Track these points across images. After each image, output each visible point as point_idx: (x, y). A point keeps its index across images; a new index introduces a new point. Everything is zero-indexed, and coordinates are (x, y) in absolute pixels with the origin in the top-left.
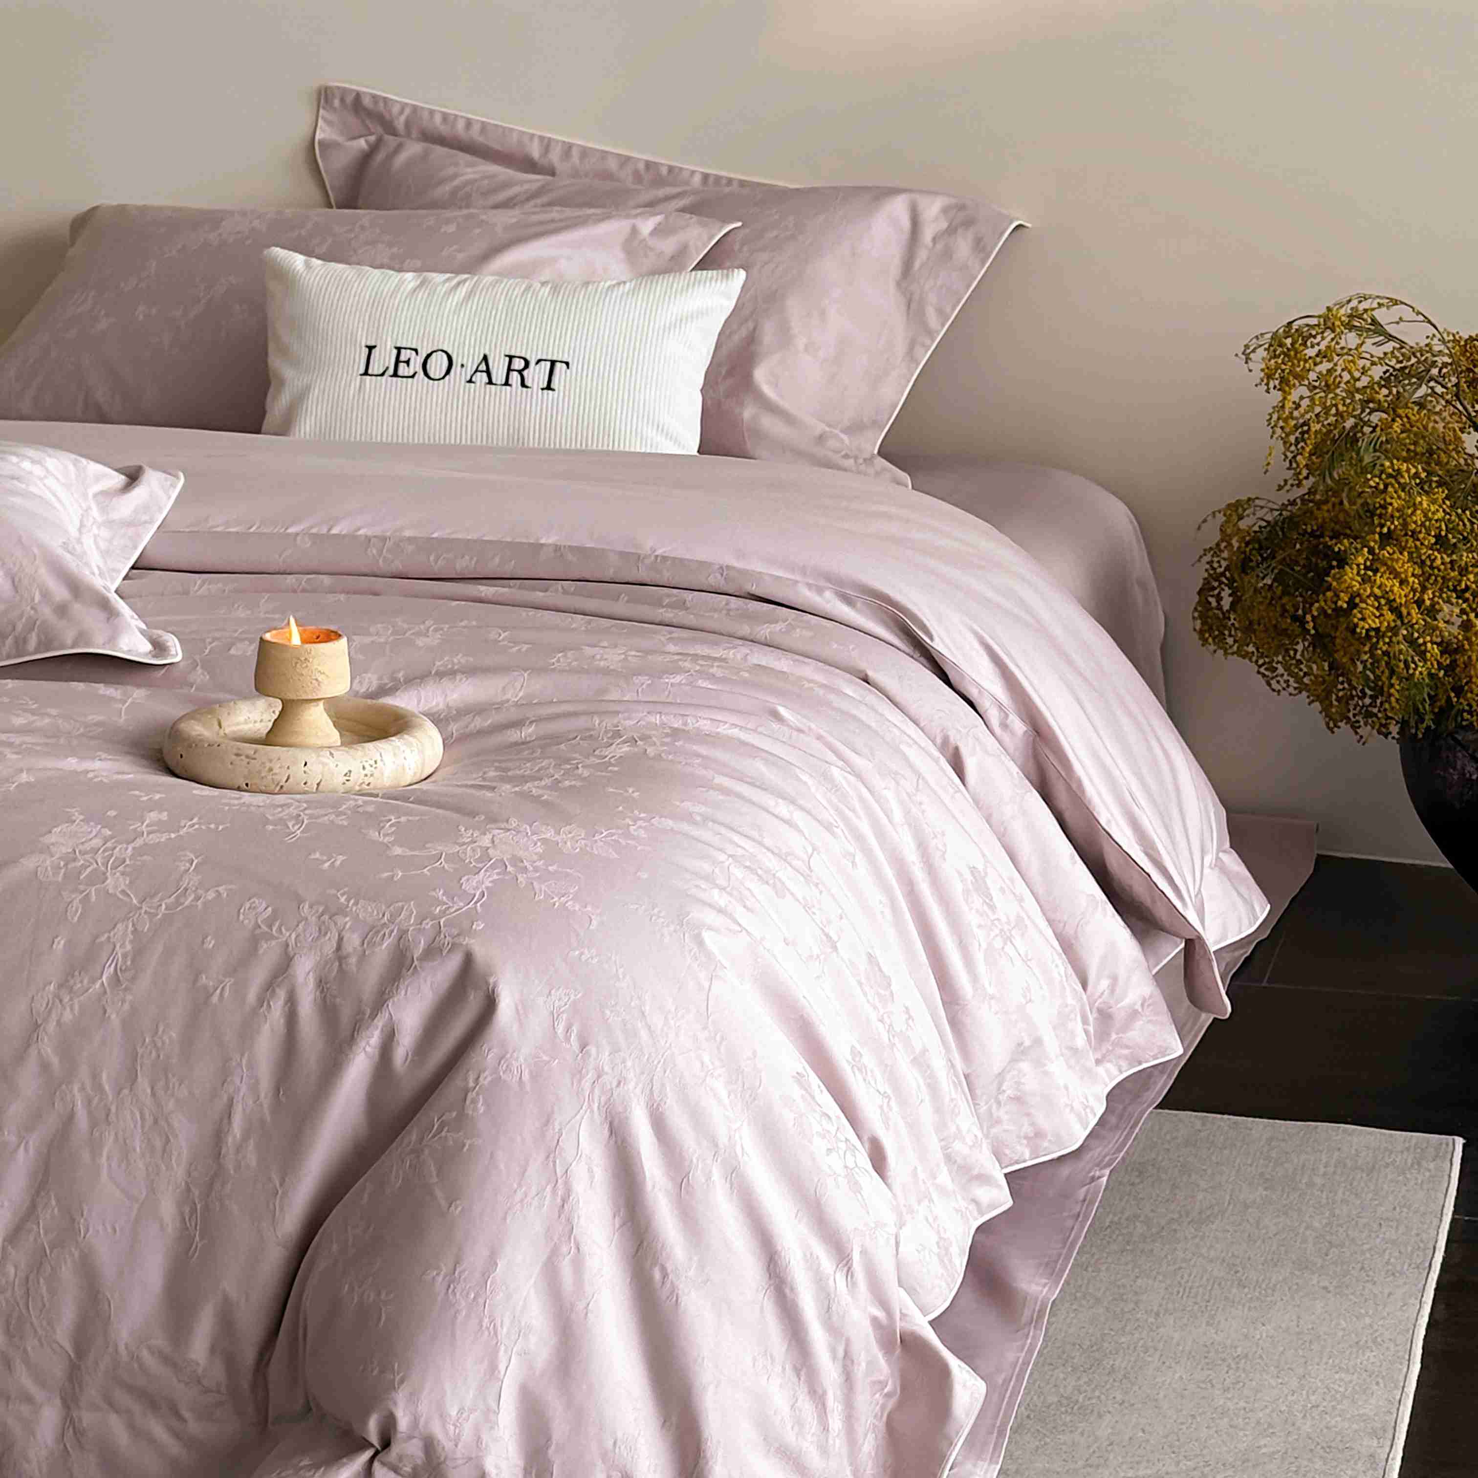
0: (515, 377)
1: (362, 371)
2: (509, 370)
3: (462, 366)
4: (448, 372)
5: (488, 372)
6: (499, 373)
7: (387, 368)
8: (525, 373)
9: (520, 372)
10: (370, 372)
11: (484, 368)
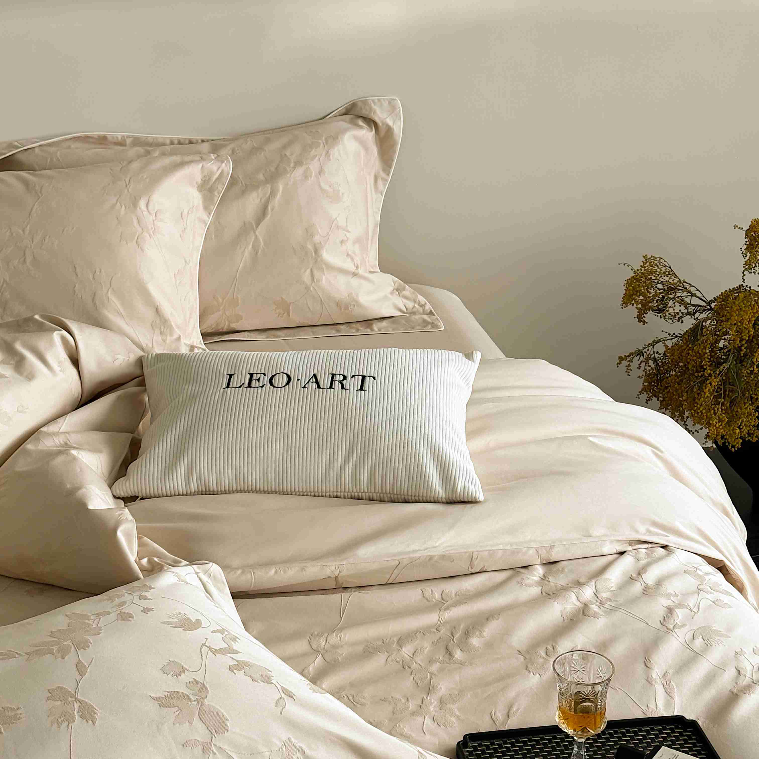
0: (337, 385)
1: (224, 385)
2: (332, 381)
3: (298, 380)
4: (288, 383)
5: (317, 383)
6: (325, 381)
7: (243, 384)
8: (344, 382)
9: (341, 382)
10: (230, 386)
11: (314, 380)
